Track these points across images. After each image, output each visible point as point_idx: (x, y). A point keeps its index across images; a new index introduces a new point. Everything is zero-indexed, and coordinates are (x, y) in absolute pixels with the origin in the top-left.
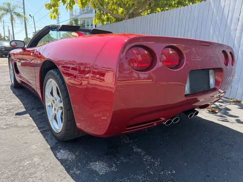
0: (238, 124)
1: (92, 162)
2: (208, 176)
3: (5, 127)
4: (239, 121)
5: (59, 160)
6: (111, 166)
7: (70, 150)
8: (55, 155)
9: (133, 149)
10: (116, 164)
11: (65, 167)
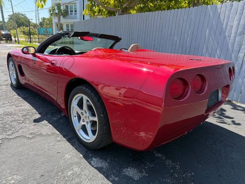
0: (234, 126)
1: (124, 168)
2: (220, 176)
3: (30, 136)
4: (234, 122)
5: (95, 168)
6: (141, 172)
7: (101, 158)
8: (90, 163)
9: (154, 154)
10: (145, 169)
11: (103, 175)
